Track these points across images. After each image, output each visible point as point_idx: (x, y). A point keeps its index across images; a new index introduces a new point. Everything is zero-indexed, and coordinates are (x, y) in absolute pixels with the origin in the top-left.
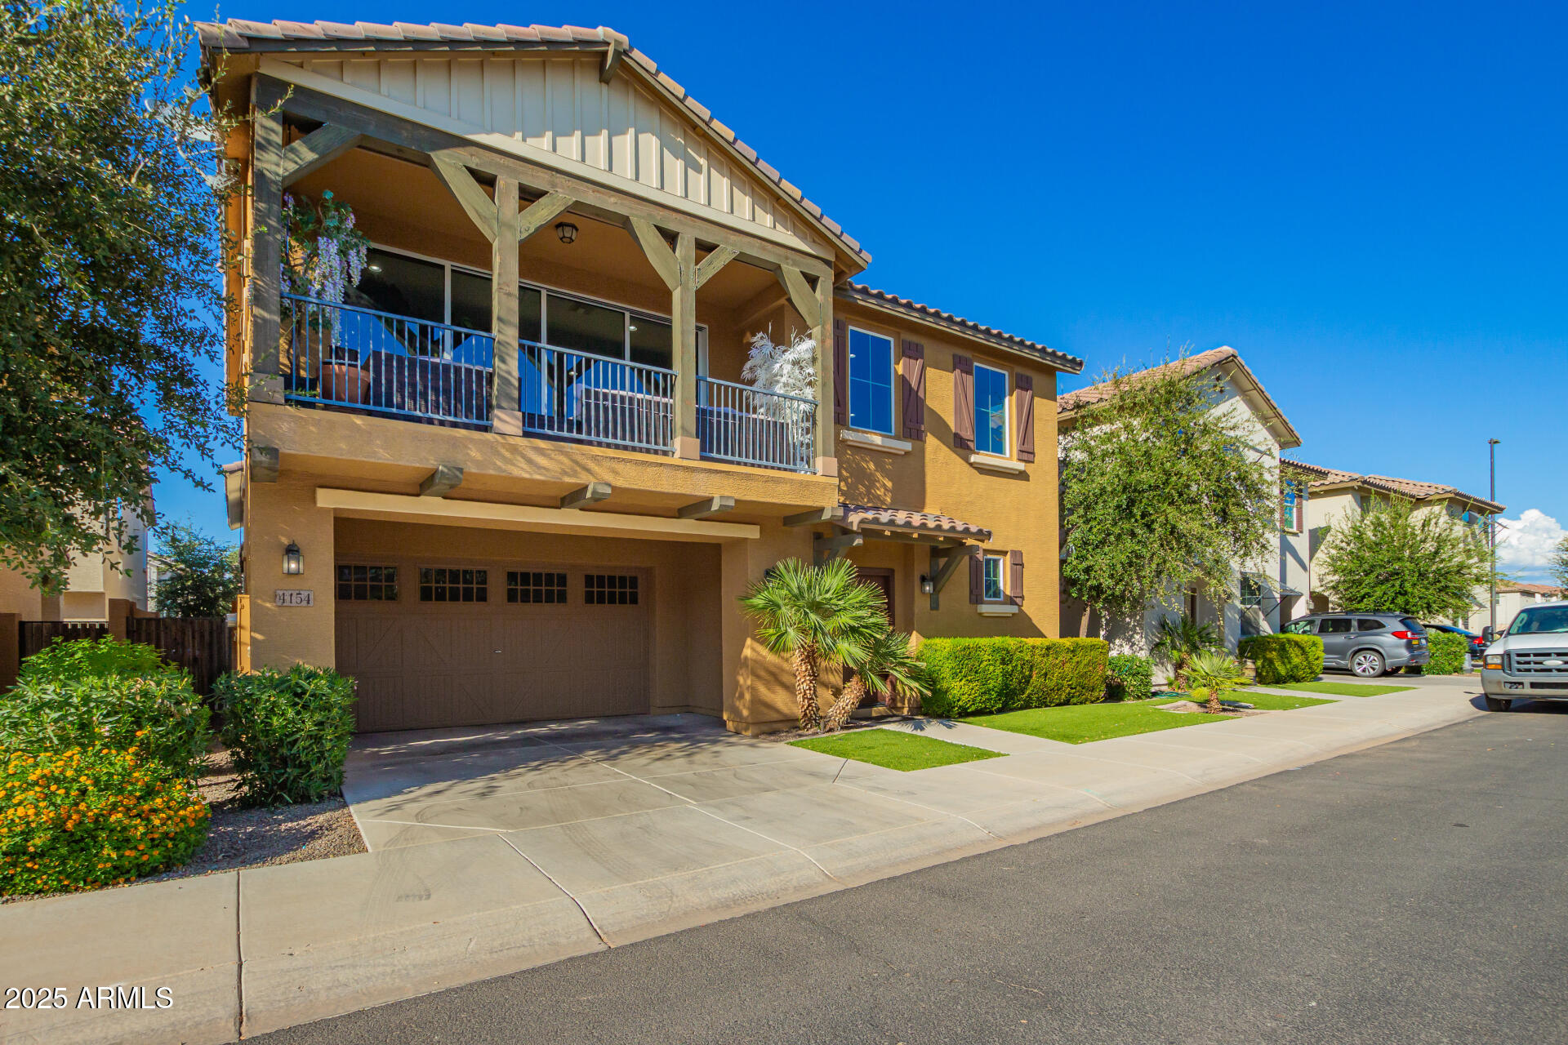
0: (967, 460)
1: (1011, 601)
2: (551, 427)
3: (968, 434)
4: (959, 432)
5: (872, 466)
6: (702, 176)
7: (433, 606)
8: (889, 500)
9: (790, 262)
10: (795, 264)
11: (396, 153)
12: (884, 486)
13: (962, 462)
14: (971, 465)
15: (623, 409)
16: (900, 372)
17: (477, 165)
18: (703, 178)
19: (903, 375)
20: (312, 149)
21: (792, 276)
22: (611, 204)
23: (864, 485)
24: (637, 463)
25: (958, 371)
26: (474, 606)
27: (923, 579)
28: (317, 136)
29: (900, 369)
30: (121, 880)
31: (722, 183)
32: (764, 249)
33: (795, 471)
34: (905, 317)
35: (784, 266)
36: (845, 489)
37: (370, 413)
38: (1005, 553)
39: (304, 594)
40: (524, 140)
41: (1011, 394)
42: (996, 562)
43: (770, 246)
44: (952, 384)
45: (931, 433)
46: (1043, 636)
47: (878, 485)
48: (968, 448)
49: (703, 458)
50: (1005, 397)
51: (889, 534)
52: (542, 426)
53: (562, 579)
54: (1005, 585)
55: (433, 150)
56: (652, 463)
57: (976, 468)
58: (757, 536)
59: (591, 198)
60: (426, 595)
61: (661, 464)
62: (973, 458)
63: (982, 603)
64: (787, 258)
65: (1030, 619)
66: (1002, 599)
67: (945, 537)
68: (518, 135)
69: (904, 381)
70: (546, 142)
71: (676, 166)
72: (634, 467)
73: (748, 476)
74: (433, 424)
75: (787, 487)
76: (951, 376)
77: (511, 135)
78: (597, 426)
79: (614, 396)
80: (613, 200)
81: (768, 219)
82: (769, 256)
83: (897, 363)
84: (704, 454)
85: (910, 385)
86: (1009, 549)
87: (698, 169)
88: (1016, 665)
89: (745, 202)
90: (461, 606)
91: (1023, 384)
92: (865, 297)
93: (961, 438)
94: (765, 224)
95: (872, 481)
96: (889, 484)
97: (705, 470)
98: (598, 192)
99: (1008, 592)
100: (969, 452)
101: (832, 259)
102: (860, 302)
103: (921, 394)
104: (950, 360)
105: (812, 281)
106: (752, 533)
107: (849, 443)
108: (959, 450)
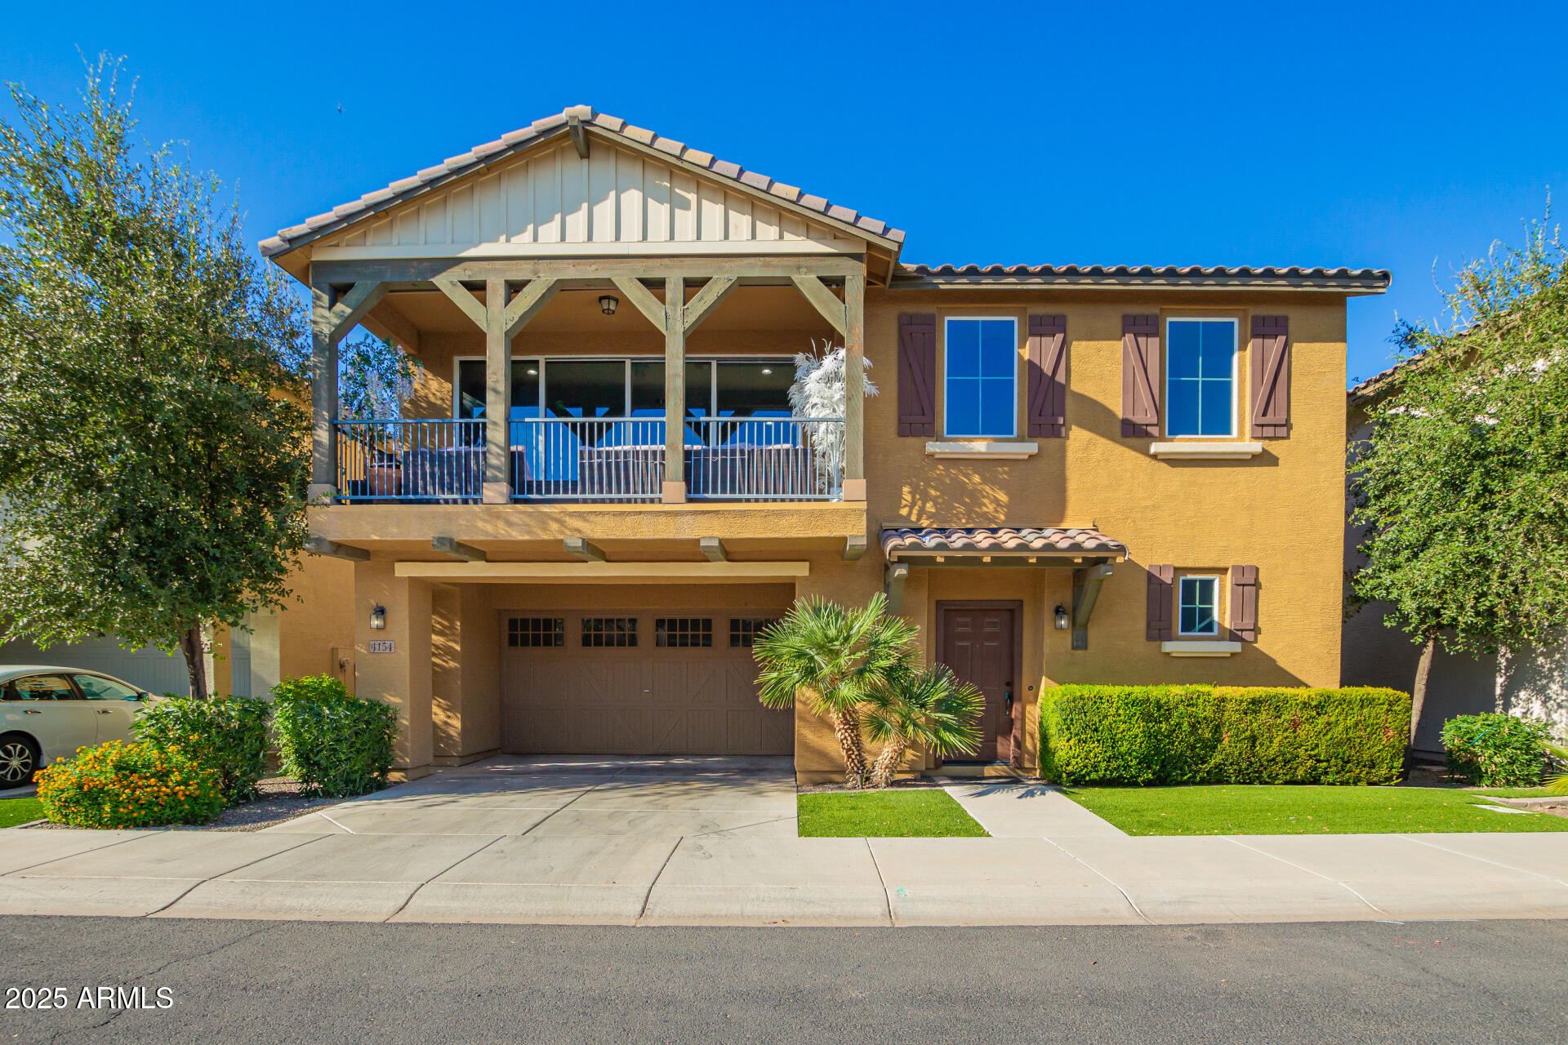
0: (1145, 452)
1: (1233, 636)
2: (539, 492)
3: (1145, 415)
4: (1130, 417)
5: (977, 479)
6: (690, 212)
7: (592, 650)
8: (1002, 517)
9: (804, 270)
10: (810, 270)
11: (413, 288)
12: (996, 501)
13: (1142, 457)
14: (1155, 457)
15: (617, 464)
16: (1026, 357)
17: (470, 276)
18: (691, 215)
19: (1029, 360)
20: (348, 306)
21: (808, 284)
22: (590, 272)
23: (964, 504)
24: (615, 514)
25: (1129, 337)
26: (627, 651)
27: (1059, 611)
28: (352, 296)
29: (1026, 354)
30: (121, 826)
31: (713, 211)
32: (767, 265)
33: (827, 500)
34: (1019, 287)
35: (796, 278)
36: (933, 510)
37: (402, 502)
38: (1224, 571)
39: (388, 643)
40: (508, 240)
41: (1243, 348)
42: (1210, 583)
43: (775, 261)
44: (1120, 354)
45: (1075, 425)
46: (1298, 683)
47: (985, 501)
48: (1148, 435)
49: (690, 500)
50: (1232, 354)
51: (942, 560)
52: (530, 491)
53: (708, 624)
54: (1222, 613)
55: (433, 276)
56: (630, 513)
57: (1163, 460)
58: (806, 573)
59: (571, 272)
60: (586, 641)
61: (640, 513)
62: (1154, 448)
63: (1170, 640)
64: (799, 268)
65: (1274, 661)
66: (1216, 632)
67: (1083, 558)
68: (503, 238)
69: (1033, 368)
70: (528, 235)
71: (659, 212)
72: (612, 518)
73: (743, 513)
74: (439, 503)
75: (795, 519)
76: (1119, 345)
77: (496, 240)
78: (592, 484)
79: (608, 453)
80: (594, 267)
81: (774, 231)
82: (776, 271)
83: (1022, 345)
84: (692, 496)
85: (1041, 370)
86: (1229, 563)
87: (686, 205)
88: (1179, 725)
89: (741, 221)
90: (615, 651)
91: (1265, 328)
92: (949, 278)
93: (1134, 424)
94: (769, 238)
95: (975, 497)
96: (1003, 497)
97: (690, 512)
98: (578, 264)
99: (1227, 625)
100: (1147, 440)
101: (863, 250)
102: (941, 287)
103: (1060, 378)
104: (1117, 324)
105: (835, 284)
106: (800, 570)
107: (937, 456)
108: (1134, 441)
